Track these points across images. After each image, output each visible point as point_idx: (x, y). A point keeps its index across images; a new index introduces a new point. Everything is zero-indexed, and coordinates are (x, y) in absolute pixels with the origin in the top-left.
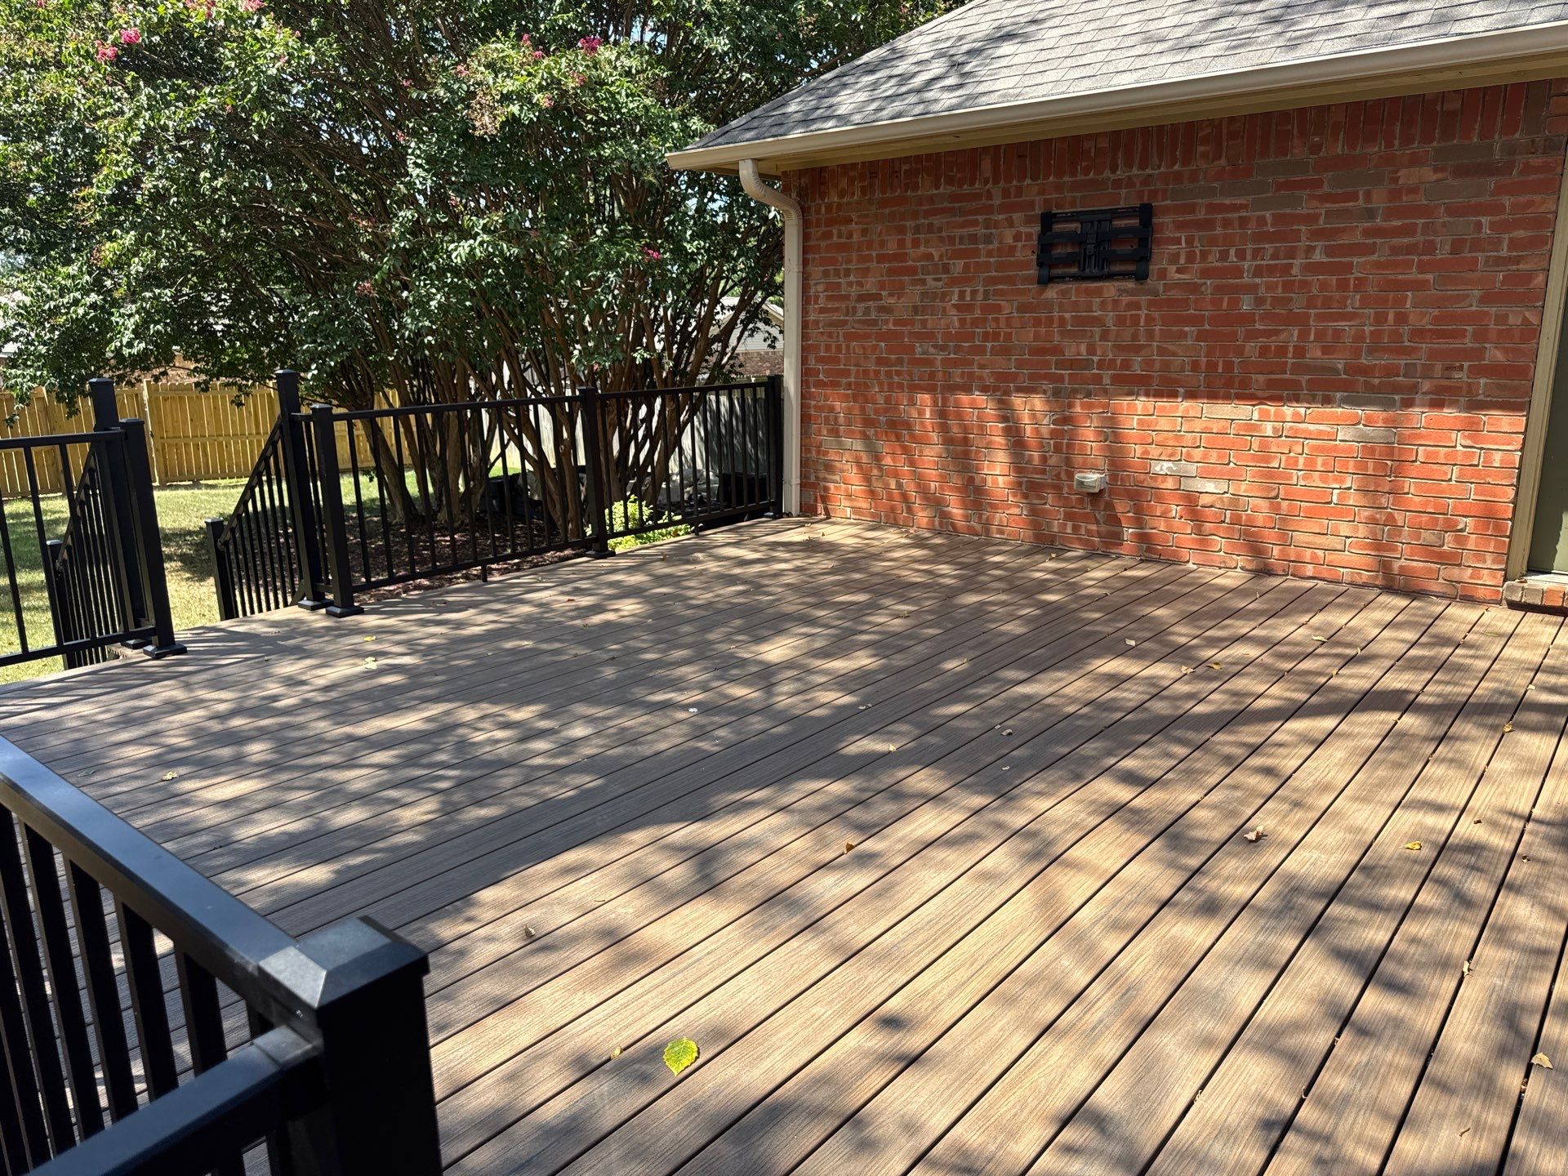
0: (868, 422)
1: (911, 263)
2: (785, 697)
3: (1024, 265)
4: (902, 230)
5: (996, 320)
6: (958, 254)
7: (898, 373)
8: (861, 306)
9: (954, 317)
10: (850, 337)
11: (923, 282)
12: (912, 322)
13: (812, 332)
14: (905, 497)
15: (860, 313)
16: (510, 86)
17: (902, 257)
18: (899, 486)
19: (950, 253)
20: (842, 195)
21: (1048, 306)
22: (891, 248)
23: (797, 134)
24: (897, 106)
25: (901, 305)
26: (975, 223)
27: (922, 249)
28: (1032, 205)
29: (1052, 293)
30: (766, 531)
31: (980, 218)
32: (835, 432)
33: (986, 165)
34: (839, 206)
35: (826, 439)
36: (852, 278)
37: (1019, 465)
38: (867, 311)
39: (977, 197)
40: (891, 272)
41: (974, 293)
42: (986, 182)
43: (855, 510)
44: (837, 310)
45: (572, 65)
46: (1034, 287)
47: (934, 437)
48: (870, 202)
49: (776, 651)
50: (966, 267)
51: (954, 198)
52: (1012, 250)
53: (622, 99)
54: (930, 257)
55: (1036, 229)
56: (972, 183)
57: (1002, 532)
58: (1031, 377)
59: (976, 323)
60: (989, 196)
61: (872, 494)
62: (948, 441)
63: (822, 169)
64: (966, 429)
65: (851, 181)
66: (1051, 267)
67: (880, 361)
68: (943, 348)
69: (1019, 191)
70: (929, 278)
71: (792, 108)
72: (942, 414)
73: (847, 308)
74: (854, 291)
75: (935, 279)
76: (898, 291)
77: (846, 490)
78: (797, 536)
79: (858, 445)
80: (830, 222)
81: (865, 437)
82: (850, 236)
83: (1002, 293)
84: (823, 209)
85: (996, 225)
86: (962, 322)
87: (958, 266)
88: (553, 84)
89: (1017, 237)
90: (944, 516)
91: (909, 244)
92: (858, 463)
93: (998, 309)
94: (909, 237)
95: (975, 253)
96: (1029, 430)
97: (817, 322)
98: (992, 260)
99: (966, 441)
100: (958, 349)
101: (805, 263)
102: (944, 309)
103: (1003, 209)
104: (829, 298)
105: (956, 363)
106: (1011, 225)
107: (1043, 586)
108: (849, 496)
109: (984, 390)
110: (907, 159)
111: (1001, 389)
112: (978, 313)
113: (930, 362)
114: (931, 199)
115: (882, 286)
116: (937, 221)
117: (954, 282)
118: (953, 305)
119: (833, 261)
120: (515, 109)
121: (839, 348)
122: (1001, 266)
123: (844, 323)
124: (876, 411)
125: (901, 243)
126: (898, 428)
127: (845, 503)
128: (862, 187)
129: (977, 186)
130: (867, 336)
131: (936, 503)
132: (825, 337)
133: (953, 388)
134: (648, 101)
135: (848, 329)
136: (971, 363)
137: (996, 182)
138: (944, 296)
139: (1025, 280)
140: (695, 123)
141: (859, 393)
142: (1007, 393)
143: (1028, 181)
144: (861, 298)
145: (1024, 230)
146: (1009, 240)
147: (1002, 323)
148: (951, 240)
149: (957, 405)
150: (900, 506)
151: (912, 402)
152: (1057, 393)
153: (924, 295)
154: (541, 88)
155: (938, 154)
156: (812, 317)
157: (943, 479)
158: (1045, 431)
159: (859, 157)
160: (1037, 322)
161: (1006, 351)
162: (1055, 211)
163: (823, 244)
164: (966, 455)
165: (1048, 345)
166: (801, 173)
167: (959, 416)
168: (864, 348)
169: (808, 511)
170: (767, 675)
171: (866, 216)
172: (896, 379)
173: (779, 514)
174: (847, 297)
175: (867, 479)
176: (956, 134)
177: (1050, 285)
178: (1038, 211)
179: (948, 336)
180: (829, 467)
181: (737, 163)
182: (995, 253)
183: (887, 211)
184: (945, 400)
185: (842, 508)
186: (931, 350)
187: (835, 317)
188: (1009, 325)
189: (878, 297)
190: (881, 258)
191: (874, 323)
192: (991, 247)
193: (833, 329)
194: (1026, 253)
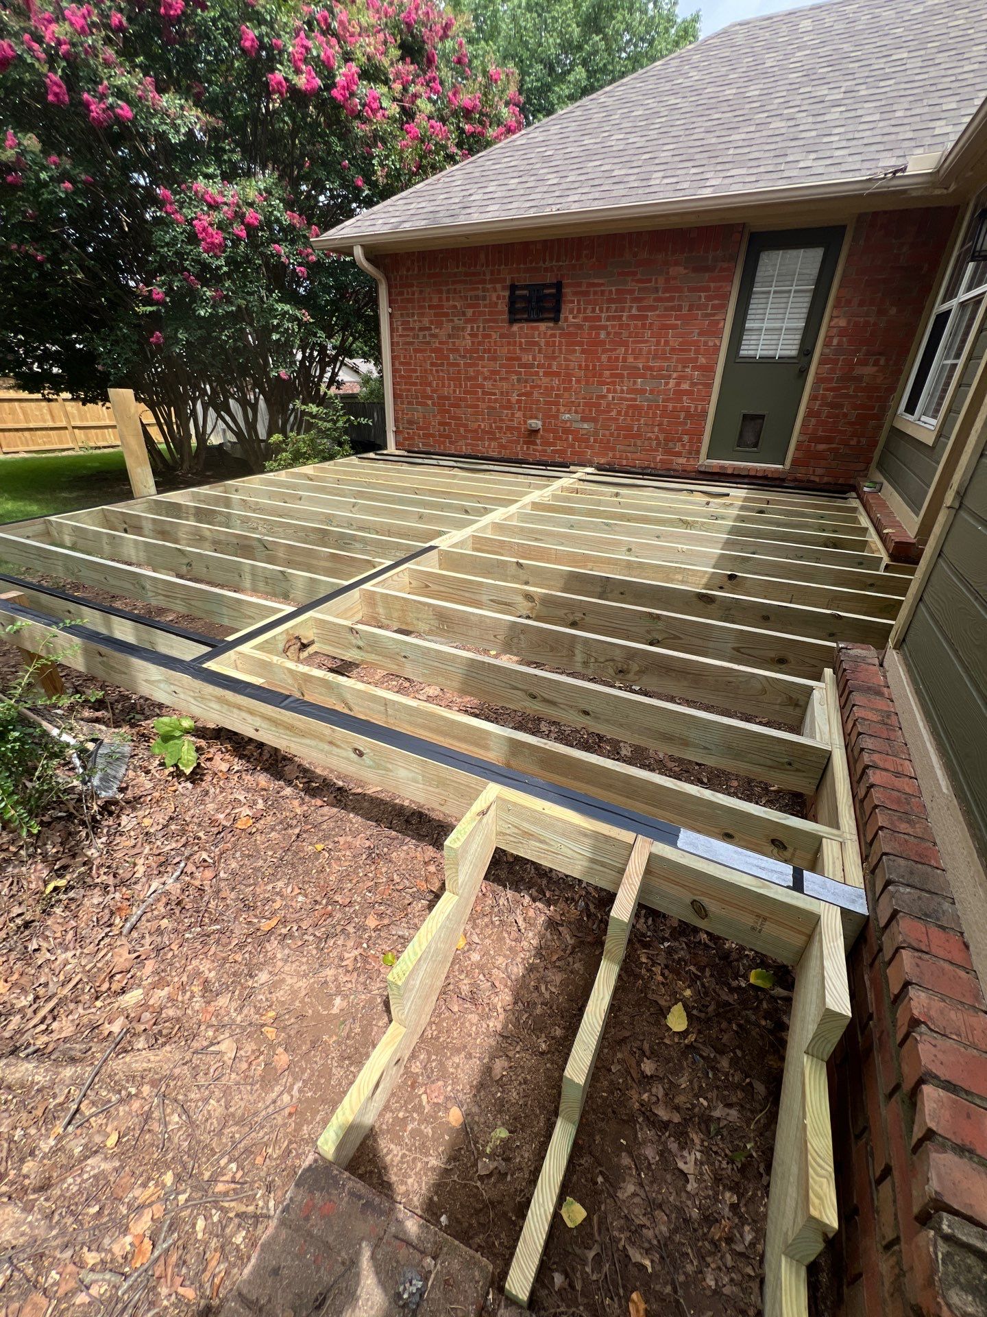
0: (427, 397)
1: (446, 310)
3: (501, 313)
5: (489, 343)
6: (470, 306)
7: (442, 371)
8: (421, 334)
9: (468, 342)
10: (416, 351)
12: (447, 343)
13: (395, 347)
15: (421, 337)
17: (441, 307)
19: (465, 305)
20: (408, 270)
21: (514, 335)
22: (435, 301)
26: (478, 289)
27: (451, 303)
28: (505, 280)
29: (515, 327)
31: (480, 286)
32: (411, 403)
33: (482, 256)
34: (407, 277)
35: (406, 405)
36: (416, 318)
37: (502, 417)
38: (424, 337)
39: (478, 274)
40: (436, 315)
41: (478, 327)
42: (482, 265)
43: (423, 444)
44: (408, 335)
46: (507, 325)
48: (423, 275)
50: (474, 313)
51: (466, 274)
52: (496, 304)
55: (507, 294)
56: (475, 266)
58: (507, 372)
59: (480, 343)
60: (484, 274)
61: (432, 435)
63: (396, 254)
64: (475, 400)
65: (413, 262)
66: (515, 314)
67: (432, 364)
68: (464, 357)
69: (499, 272)
70: (455, 319)
72: (464, 392)
73: (414, 334)
75: (458, 319)
76: (439, 325)
77: (417, 432)
79: (422, 409)
80: (402, 286)
81: (427, 405)
82: (413, 294)
83: (492, 327)
84: (398, 278)
85: (488, 290)
86: (473, 343)
87: (470, 312)
89: (498, 298)
90: (467, 444)
91: (444, 299)
92: (424, 419)
93: (489, 336)
94: (444, 295)
95: (477, 306)
96: (506, 400)
97: (398, 342)
98: (486, 309)
99: (476, 406)
100: (471, 358)
101: (391, 308)
102: (464, 336)
103: (491, 281)
104: (404, 329)
105: (470, 365)
106: (495, 290)
108: (418, 436)
109: (484, 380)
110: (442, 250)
111: (492, 379)
112: (480, 338)
113: (458, 365)
114: (455, 275)
115: (431, 322)
116: (458, 287)
117: (467, 321)
118: (468, 334)
119: (406, 308)
121: (411, 357)
122: (491, 313)
123: (412, 343)
124: (432, 391)
125: (440, 299)
126: (443, 400)
127: (418, 440)
128: (418, 266)
129: (478, 268)
130: (425, 350)
131: (463, 438)
132: (403, 350)
133: (469, 379)
135: (415, 346)
136: (477, 365)
137: (488, 266)
138: (463, 329)
139: (503, 321)
141: (422, 381)
142: (495, 381)
143: (503, 266)
144: (421, 329)
145: (502, 293)
146: (494, 299)
147: (492, 344)
148: (466, 298)
150: (446, 441)
151: (450, 386)
152: (518, 382)
153: (453, 328)
155: (458, 248)
156: (396, 339)
157: (466, 426)
158: (513, 402)
160: (509, 344)
161: (494, 359)
162: (516, 283)
163: (399, 297)
164: (477, 413)
165: (514, 356)
166: (386, 256)
167: (472, 394)
168: (424, 357)
171: (422, 283)
172: (440, 374)
174: (413, 329)
175: (429, 427)
177: (514, 324)
178: (508, 283)
179: (466, 351)
180: (409, 421)
181: (352, 247)
182: (488, 306)
183: (432, 280)
184: (465, 385)
186: (458, 358)
187: (408, 339)
188: (495, 345)
189: (430, 329)
190: (430, 307)
191: (428, 343)
192: (485, 302)
193: (407, 346)
194: (503, 306)
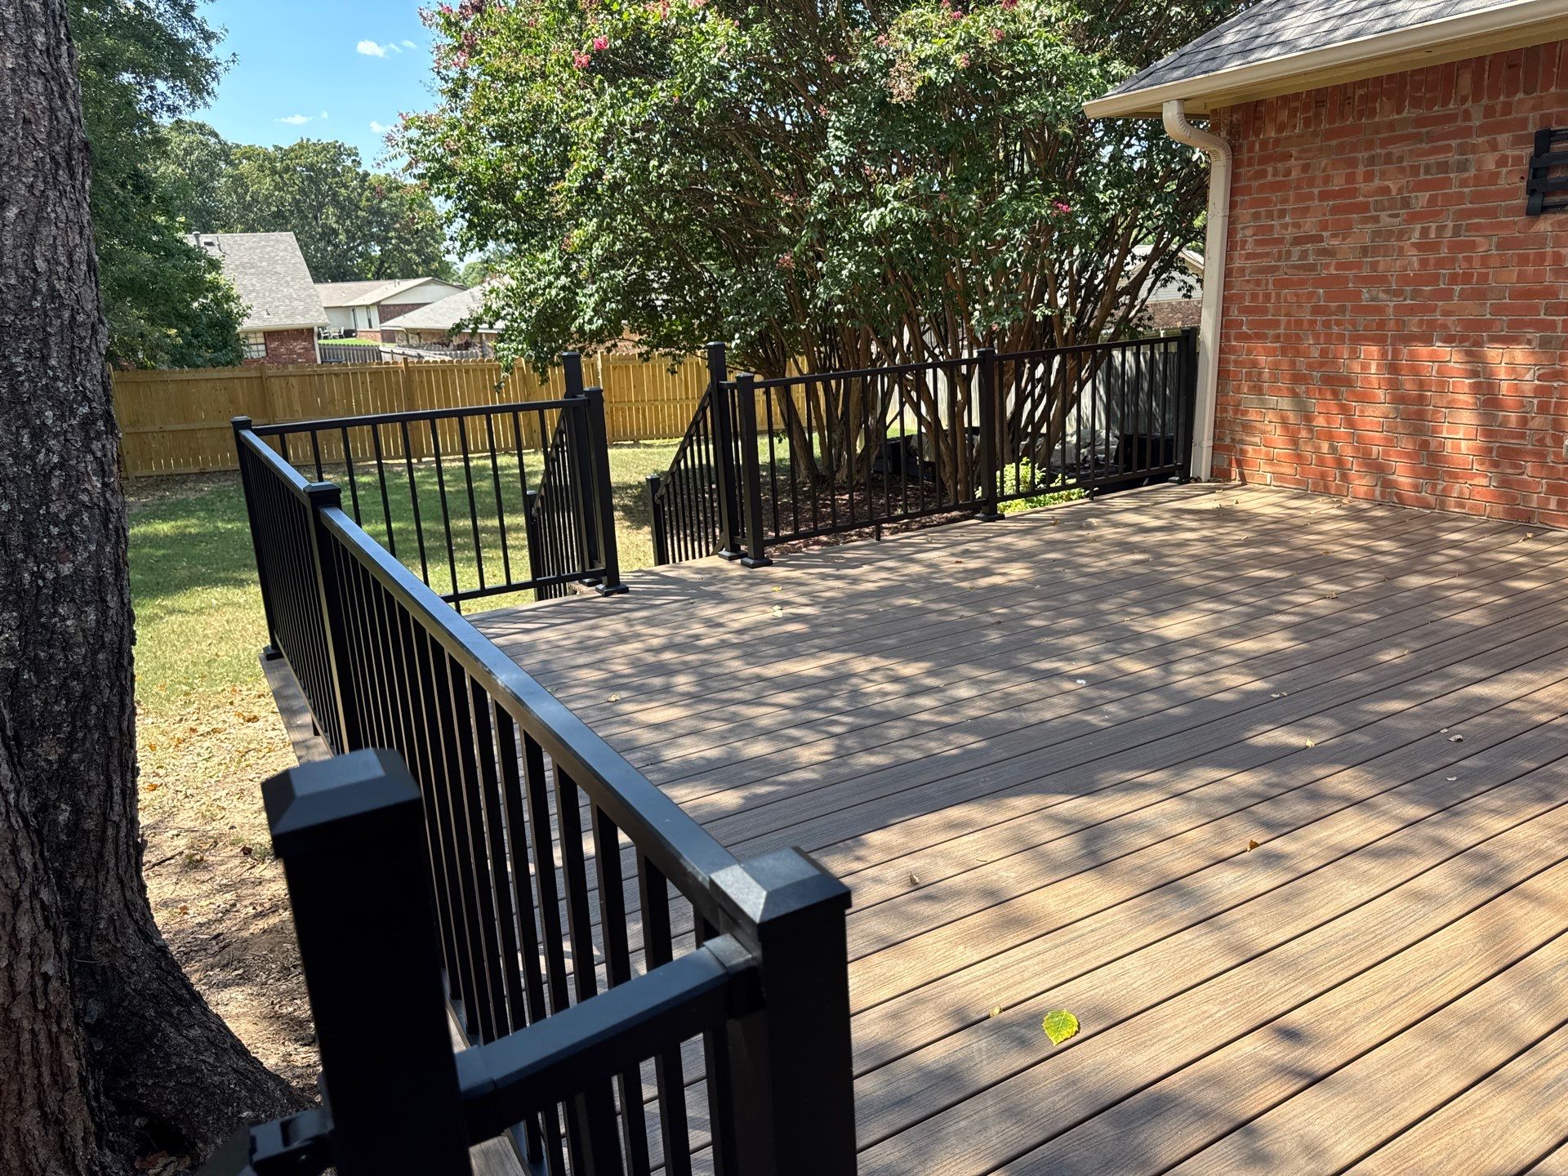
0: (1298, 378)
1: (1361, 199)
2: (1185, 676)
3: (1510, 194)
4: (1352, 163)
5: (1469, 260)
6: (1421, 186)
7: (1338, 323)
8: (1296, 251)
9: (1414, 258)
10: (1281, 284)
11: (1376, 220)
12: (1358, 265)
13: (1237, 281)
14: (1340, 463)
15: (1295, 257)
16: (928, 50)
17: (1352, 193)
18: (1333, 449)
19: (1412, 184)
20: (1281, 128)
21: (1541, 240)
22: (1338, 183)
23: (1233, 66)
24: (1357, 23)
25: (1346, 247)
26: (1448, 149)
27: (1377, 182)
28: (1524, 123)
29: (1545, 225)
30: (1170, 497)
31: (1454, 143)
32: (1258, 390)
33: (1466, 82)
34: (1277, 142)
35: (1247, 397)
36: (1287, 219)
37: (1490, 427)
38: (1304, 255)
39: (1452, 118)
40: (1335, 210)
41: (1441, 229)
42: (1464, 100)
43: (1278, 476)
44: (1267, 255)
45: (990, 21)
46: (1522, 219)
47: (1381, 394)
48: (1315, 134)
49: (1176, 626)
50: (1432, 200)
51: (1420, 122)
52: (1494, 177)
53: (1040, 50)
54: (1386, 191)
55: (1528, 151)
56: (1445, 104)
57: (1462, 506)
58: (1512, 325)
59: (1440, 263)
60: (1467, 116)
61: (1299, 458)
62: (1399, 399)
63: (1258, 103)
64: (1422, 385)
65: (1293, 114)
66: (1545, 194)
67: (1316, 310)
68: (1398, 293)
69: (1507, 108)
70: (1384, 215)
71: (1229, 38)
72: (1393, 368)
73: (1280, 252)
74: (1290, 233)
75: (1391, 216)
76: (1344, 231)
77: (1267, 454)
78: (1207, 502)
79: (1285, 404)
80: (1264, 160)
81: (1294, 395)
82: (1288, 173)
83: (1477, 228)
84: (1257, 146)
85: (1474, 149)
86: (1424, 263)
87: (1421, 199)
88: (972, 41)
89: (1502, 162)
90: (1387, 484)
91: (1360, 178)
92: (1284, 422)
93: (1472, 246)
94: (1361, 170)
95: (1446, 183)
96: (1505, 387)
97: (1242, 270)
98: (1466, 190)
99: (1421, 399)
100: (1416, 294)
101: (1232, 205)
102: (1401, 249)
103: (1484, 130)
104: (1258, 243)
105: (1412, 310)
106: (1494, 147)
107: (1514, 571)
108: (1270, 460)
109: (1448, 340)
110: (1363, 83)
111: (1471, 339)
112: (1444, 252)
113: (1380, 310)
114: (1391, 126)
115: (1324, 226)
116: (1396, 150)
117: (1414, 217)
118: (1414, 245)
119: (1266, 202)
120: (931, 73)
121: (1267, 297)
122: (1477, 197)
123: (1275, 269)
124: (1310, 366)
125: (1350, 178)
126: (1337, 384)
127: (1265, 467)
128: (1304, 119)
129: (1451, 106)
130: (1302, 283)
131: (1378, 469)
132: (1252, 286)
133: (1408, 339)
134: (1066, 50)
135: (1280, 275)
136: (1433, 310)
137: (1477, 99)
138: (1401, 235)
139: (1510, 211)
140: (1116, 67)
141: (1290, 346)
142: (1479, 343)
143: (1520, 95)
144: (1297, 241)
145: (1509, 152)
146: (1492, 167)
147: (1476, 263)
148: (1415, 170)
149: (1413, 357)
150: (1333, 473)
151: (1354, 355)
152: (1545, 343)
153: (1376, 234)
154: (958, 49)
155: (1403, 74)
156: (1237, 264)
157: (1389, 443)
158: (1527, 388)
159: (1302, 86)
160: (1523, 260)
161: (1480, 295)
162: (1555, 128)
163: (1255, 184)
164: (1421, 415)
165: (1537, 286)
166: (1233, 109)
167: (1415, 371)
168: (1297, 295)
169: (1220, 475)
170: (1164, 652)
171: (1309, 150)
172: (1335, 329)
173: (1185, 479)
174: (1281, 241)
175: (1295, 442)
176: (1428, 49)
177: (1542, 217)
178: (1532, 129)
179: (1404, 279)
180: (1247, 427)
181: (1161, 105)
182: (1471, 182)
183: (1334, 143)
184: (1396, 353)
185: (1261, 472)
186: (1382, 296)
187: (1265, 263)
188: (1484, 264)
189: (1318, 239)
190: (1324, 196)
191: (1312, 267)
192: (1466, 175)
193: (1261, 277)
194: (1514, 180)
